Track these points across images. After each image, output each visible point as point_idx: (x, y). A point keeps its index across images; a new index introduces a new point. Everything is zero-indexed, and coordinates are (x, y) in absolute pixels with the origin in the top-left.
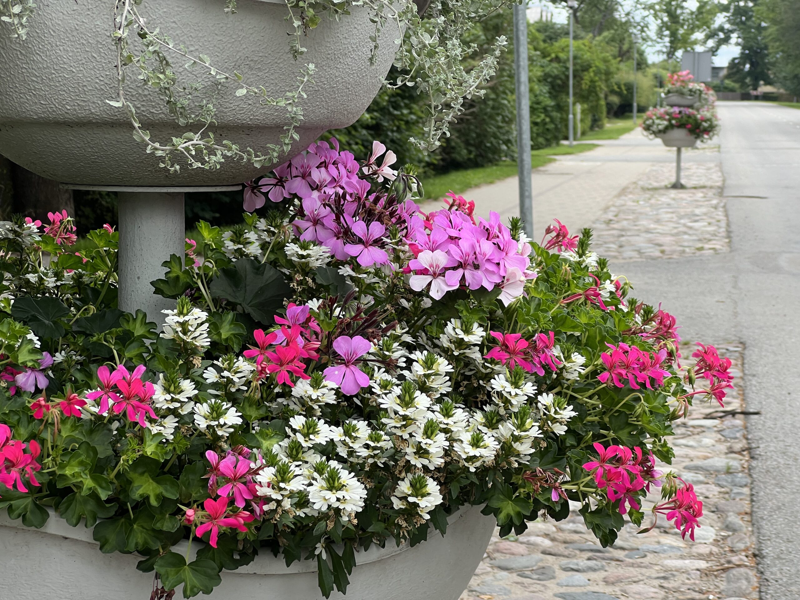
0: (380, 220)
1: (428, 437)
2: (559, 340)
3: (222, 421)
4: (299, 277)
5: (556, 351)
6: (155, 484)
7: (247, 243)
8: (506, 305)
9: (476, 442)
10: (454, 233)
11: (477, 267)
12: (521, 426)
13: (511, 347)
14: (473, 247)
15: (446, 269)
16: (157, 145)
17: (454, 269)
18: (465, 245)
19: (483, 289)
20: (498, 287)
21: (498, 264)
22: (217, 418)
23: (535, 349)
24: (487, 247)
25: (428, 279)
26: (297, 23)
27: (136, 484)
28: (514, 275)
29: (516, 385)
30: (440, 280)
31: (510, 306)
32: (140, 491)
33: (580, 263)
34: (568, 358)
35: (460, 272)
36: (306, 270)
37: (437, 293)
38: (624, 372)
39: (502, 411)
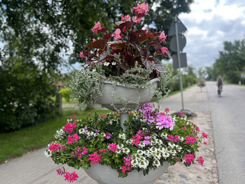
0: (153, 116)
1: (158, 155)
2: (179, 135)
3: (127, 152)
4: (142, 124)
5: (179, 137)
6: (118, 160)
7: (136, 118)
8: (171, 130)
9: (166, 154)
10: (162, 119)
11: (166, 125)
12: (173, 151)
13: (171, 138)
14: (165, 122)
15: (161, 125)
16: (118, 110)
17: (162, 125)
18: (164, 121)
19: (167, 128)
20: (169, 128)
21: (169, 124)
22: (126, 151)
23: (175, 138)
24: (167, 122)
25: (159, 126)
26: (137, 91)
27: (115, 160)
28: (172, 126)
29: (172, 144)
30: (160, 127)
31: (171, 131)
32: (116, 161)
33: (183, 119)
34: (181, 138)
35: (163, 125)
36: (143, 123)
37: (160, 129)
38: (189, 142)
39: (170, 148)
